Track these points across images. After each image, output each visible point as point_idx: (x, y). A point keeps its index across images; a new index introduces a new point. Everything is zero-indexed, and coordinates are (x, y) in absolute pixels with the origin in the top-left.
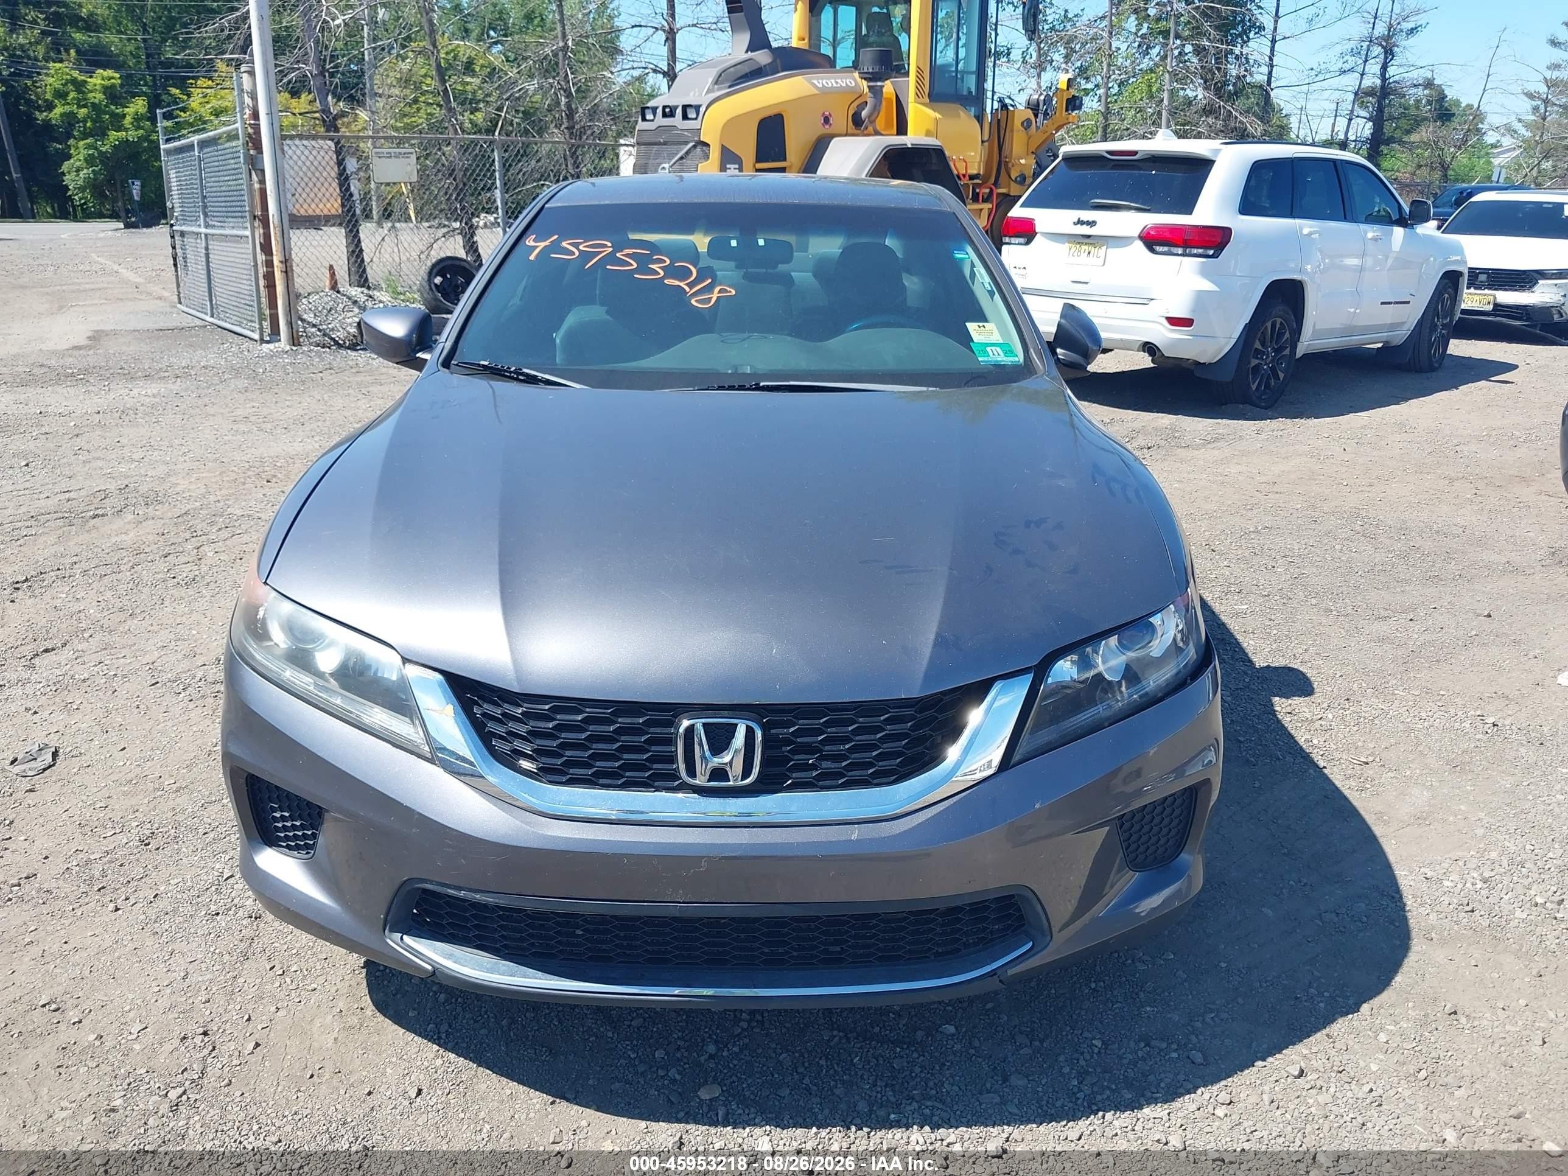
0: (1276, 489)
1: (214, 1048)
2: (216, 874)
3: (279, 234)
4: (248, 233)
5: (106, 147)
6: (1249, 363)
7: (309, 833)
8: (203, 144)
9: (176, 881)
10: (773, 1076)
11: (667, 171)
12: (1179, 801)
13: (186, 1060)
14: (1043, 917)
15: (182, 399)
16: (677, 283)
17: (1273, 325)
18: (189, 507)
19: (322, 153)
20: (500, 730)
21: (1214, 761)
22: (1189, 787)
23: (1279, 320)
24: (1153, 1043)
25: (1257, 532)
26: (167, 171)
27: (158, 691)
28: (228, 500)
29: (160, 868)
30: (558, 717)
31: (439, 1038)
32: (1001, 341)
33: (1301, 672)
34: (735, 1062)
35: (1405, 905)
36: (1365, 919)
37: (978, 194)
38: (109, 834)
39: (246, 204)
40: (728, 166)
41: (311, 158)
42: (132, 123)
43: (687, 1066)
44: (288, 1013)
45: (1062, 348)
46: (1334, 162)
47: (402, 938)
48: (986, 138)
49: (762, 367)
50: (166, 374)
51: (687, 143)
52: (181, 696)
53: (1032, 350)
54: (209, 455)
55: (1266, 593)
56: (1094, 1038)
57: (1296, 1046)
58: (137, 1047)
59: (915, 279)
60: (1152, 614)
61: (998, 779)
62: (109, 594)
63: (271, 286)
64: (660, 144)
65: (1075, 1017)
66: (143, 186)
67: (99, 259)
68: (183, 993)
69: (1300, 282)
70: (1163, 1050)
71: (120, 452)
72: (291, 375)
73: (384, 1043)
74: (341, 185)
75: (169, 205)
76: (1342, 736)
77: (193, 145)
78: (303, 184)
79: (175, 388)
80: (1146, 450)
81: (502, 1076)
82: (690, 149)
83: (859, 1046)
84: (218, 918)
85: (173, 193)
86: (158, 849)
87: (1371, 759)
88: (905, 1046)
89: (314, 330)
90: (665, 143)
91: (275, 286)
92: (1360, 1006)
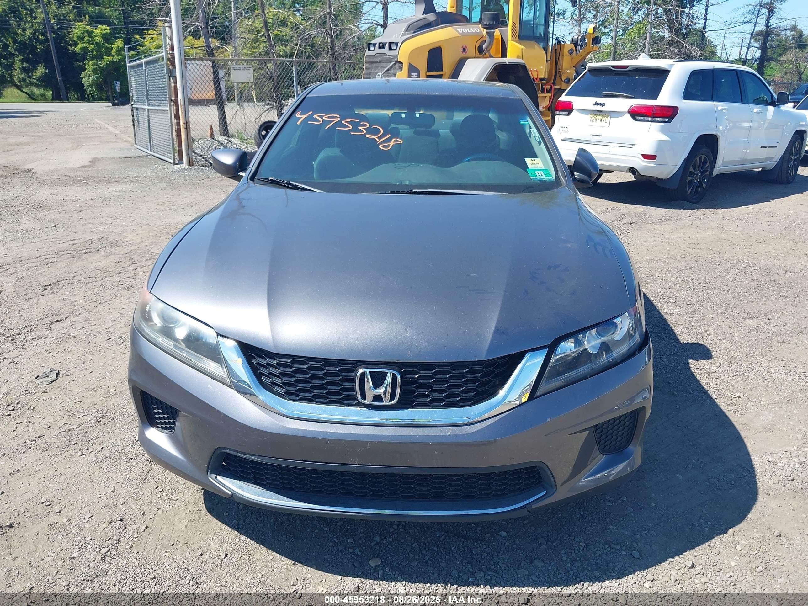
0: (698, 247)
1: (125, 528)
2: (132, 438)
3: (183, 109)
4: (168, 109)
5: (103, 64)
6: (686, 179)
7: (172, 421)
8: (147, 63)
9: (112, 441)
10: (409, 555)
11: (381, 77)
12: (628, 418)
13: (111, 534)
14: (552, 479)
15: (133, 193)
16: (373, 137)
17: (700, 159)
18: (132, 248)
19: (206, 68)
20: (266, 372)
21: (648, 397)
22: (634, 411)
23: (703, 156)
24: (613, 546)
25: (686, 269)
26: (130, 77)
27: (110, 343)
28: (152, 245)
29: (105, 434)
30: (295, 366)
31: (238, 528)
32: (543, 168)
33: (706, 346)
34: (390, 547)
35: (756, 475)
36: (733, 483)
37: (544, 88)
38: (81, 416)
39: (167, 94)
40: (412, 74)
41: (200, 70)
42: (116, 53)
43: (364, 548)
44: (163, 511)
45: (577, 172)
46: (736, 71)
47: (216, 477)
48: (549, 59)
49: (415, 181)
50: (126, 180)
51: (391, 62)
52: (121, 345)
53: (560, 173)
54: (144, 222)
55: (689, 303)
56: (581, 542)
57: (691, 551)
58: (87, 526)
59: (505, 134)
60: (616, 317)
61: (527, 405)
62: (90, 292)
63: (179, 136)
64: (377, 62)
65: (571, 530)
66: (121, 85)
67: (99, 121)
68: (112, 499)
69: (716, 135)
70: (617, 550)
71: (101, 220)
72: (188, 181)
73: (210, 529)
74: (215, 84)
75: (131, 94)
76: (726, 382)
77: (142, 64)
78: (196, 84)
79: (130, 187)
80: (629, 225)
81: (268, 549)
82: (393, 65)
83: (455, 540)
84: (132, 461)
85: (133, 88)
86: (105, 424)
87: (742, 395)
88: (479, 542)
89: (200, 158)
90: (380, 62)
91: (181, 135)
92: (728, 530)
